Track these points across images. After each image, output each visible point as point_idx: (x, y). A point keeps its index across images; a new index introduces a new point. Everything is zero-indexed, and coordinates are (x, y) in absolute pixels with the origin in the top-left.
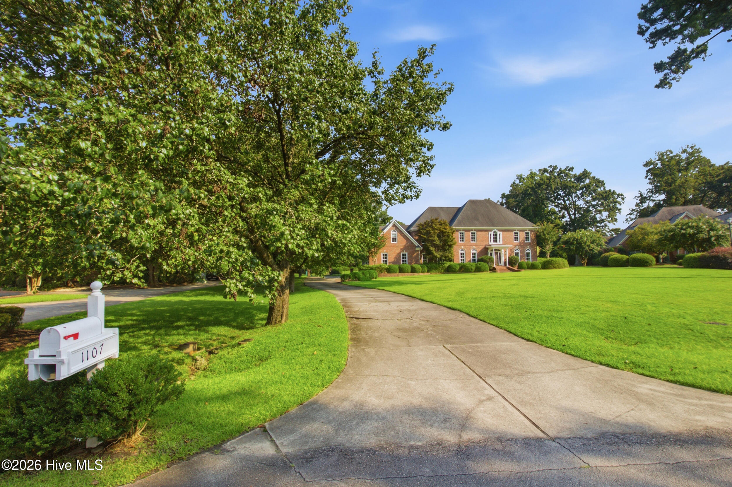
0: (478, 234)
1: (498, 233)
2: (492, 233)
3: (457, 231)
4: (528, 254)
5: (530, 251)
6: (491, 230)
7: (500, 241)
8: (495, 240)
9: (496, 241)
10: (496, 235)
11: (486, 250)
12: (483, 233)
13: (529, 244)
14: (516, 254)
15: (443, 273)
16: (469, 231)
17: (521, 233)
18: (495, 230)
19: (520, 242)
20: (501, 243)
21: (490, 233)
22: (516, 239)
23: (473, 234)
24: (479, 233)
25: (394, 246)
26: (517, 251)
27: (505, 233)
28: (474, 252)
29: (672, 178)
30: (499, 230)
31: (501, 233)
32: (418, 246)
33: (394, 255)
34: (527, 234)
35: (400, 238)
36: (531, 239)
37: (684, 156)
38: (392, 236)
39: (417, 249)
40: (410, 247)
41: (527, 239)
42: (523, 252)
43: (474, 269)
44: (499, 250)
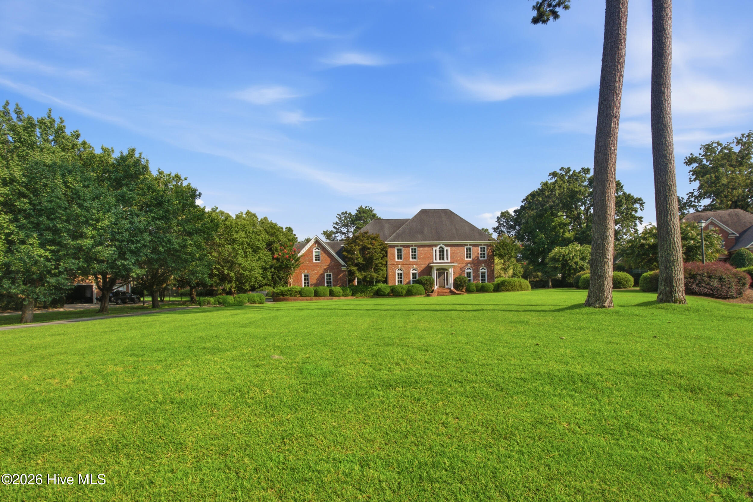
0: (419, 250)
1: (445, 248)
2: (437, 248)
3: (393, 247)
4: (482, 273)
5: (486, 271)
6: (436, 246)
7: (448, 259)
8: (442, 257)
9: (443, 259)
10: (443, 251)
11: (428, 270)
12: (426, 249)
13: (485, 262)
14: (468, 273)
15: (372, 297)
16: (408, 246)
17: (475, 248)
18: (441, 245)
19: (473, 260)
20: (449, 261)
21: (434, 248)
22: (469, 256)
23: (414, 251)
24: (421, 249)
25: (316, 265)
26: (469, 271)
27: (454, 248)
28: (414, 272)
29: (716, 177)
30: (447, 246)
31: (449, 248)
32: (344, 266)
33: (317, 276)
34: (483, 250)
35: (323, 256)
36: (488, 254)
37: (737, 149)
38: (314, 254)
39: (343, 268)
40: (334, 267)
41: (483, 255)
42: (476, 271)
43: (404, 292)
44: (446, 270)
